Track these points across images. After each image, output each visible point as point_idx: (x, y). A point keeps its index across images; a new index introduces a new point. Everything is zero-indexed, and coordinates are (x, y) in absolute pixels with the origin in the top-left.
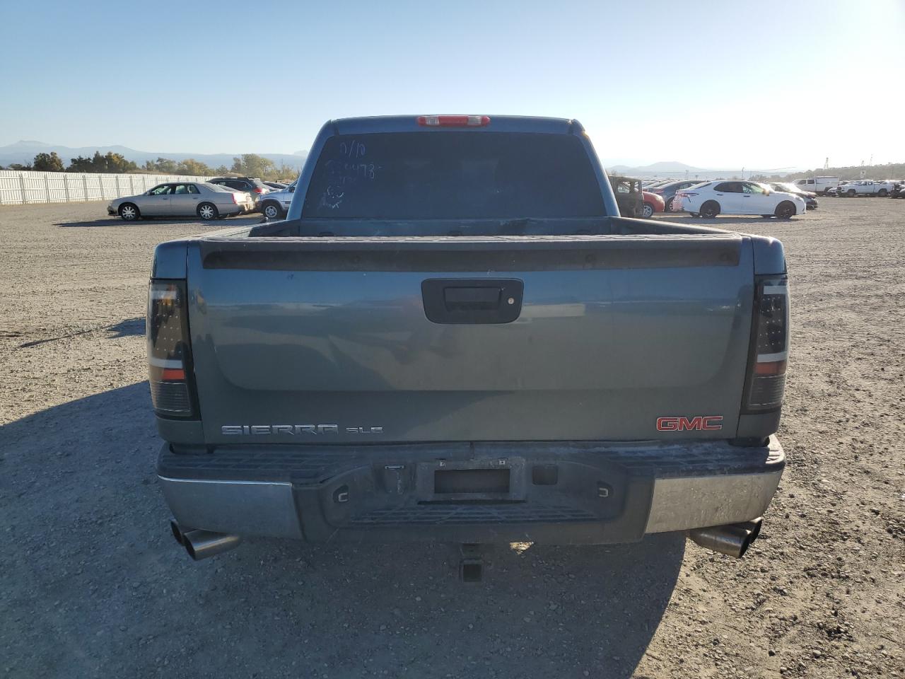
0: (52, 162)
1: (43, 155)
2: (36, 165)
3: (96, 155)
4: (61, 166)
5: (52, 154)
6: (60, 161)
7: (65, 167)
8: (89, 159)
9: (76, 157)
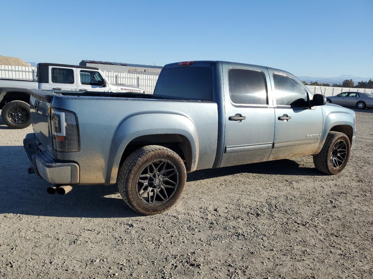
0: (350, 83)
1: (347, 80)
2: (343, 85)
3: (370, 81)
4: (353, 85)
5: (350, 80)
6: (353, 83)
7: (354, 85)
8: (366, 82)
9: (360, 81)
